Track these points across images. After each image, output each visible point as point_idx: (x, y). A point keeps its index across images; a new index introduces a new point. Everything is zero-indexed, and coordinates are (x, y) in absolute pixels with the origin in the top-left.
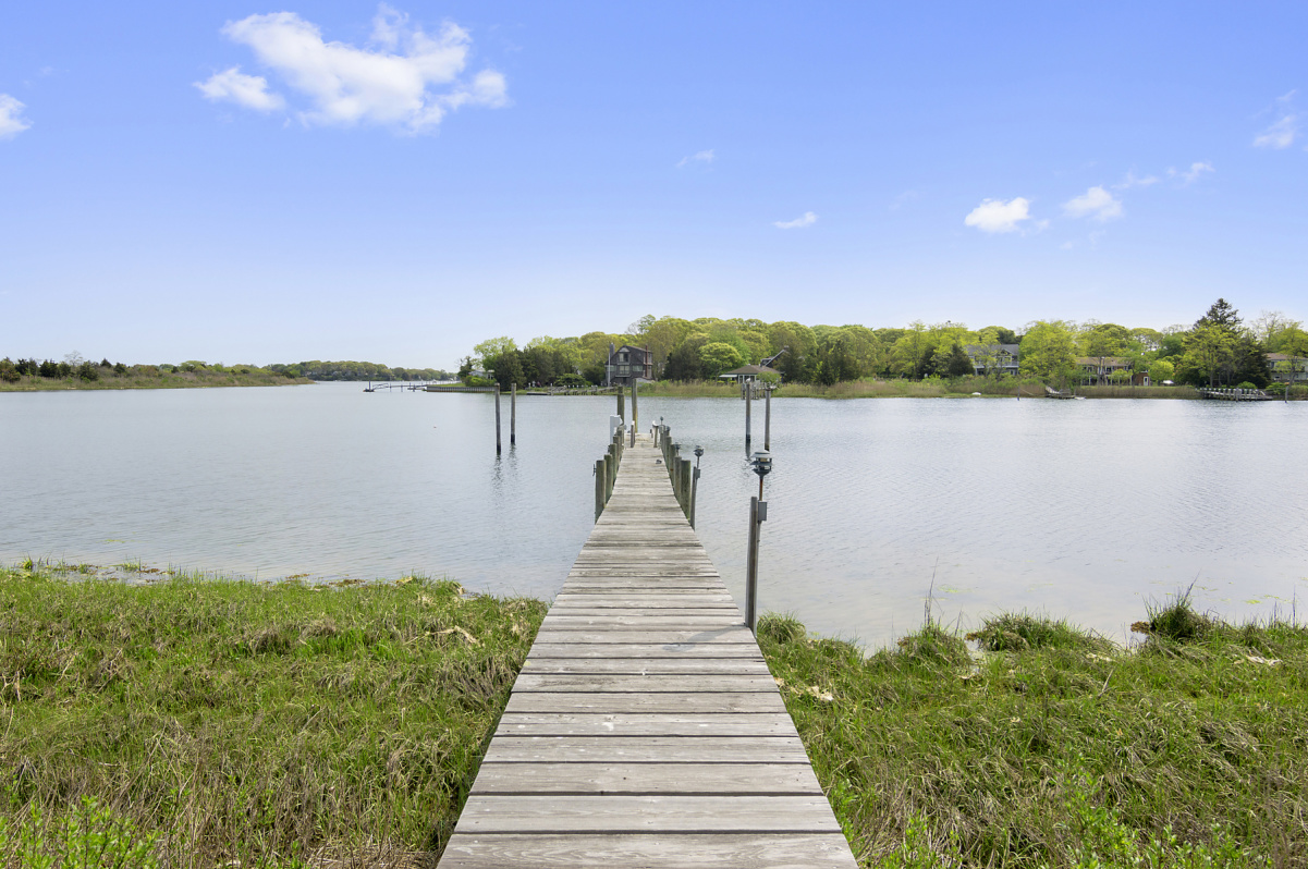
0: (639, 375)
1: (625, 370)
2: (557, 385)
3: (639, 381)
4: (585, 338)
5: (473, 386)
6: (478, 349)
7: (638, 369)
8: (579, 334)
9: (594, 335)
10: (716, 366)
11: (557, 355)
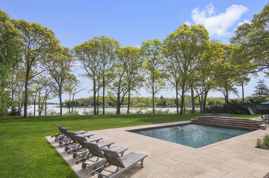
0: (89, 105)
1: (87, 104)
2: (77, 106)
3: (89, 106)
4: (81, 99)
5: (64, 106)
6: (64, 101)
7: (89, 104)
8: (80, 98)
9: (82, 99)
10: (100, 104)
11: (77, 102)
